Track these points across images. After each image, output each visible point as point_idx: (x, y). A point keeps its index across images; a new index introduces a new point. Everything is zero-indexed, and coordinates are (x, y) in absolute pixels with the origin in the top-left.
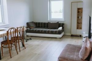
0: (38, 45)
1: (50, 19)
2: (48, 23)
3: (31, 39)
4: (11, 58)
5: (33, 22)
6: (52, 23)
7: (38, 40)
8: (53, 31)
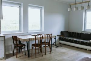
0: (63, 53)
1: (84, 30)
2: (82, 33)
3: (61, 47)
4: (36, 58)
5: (67, 31)
6: (85, 34)
7: (66, 49)
8: (84, 42)
